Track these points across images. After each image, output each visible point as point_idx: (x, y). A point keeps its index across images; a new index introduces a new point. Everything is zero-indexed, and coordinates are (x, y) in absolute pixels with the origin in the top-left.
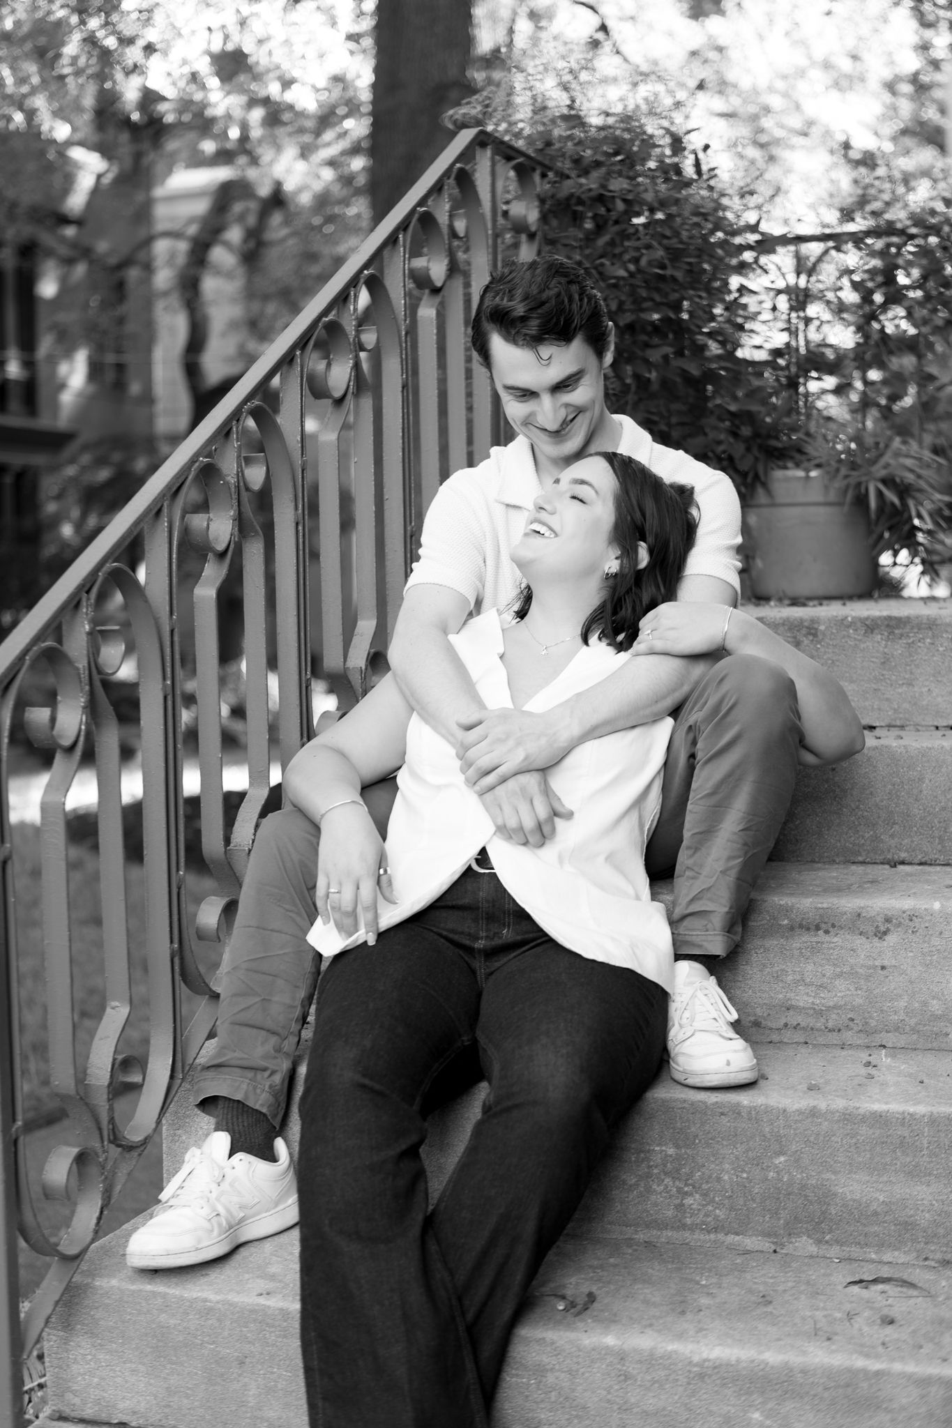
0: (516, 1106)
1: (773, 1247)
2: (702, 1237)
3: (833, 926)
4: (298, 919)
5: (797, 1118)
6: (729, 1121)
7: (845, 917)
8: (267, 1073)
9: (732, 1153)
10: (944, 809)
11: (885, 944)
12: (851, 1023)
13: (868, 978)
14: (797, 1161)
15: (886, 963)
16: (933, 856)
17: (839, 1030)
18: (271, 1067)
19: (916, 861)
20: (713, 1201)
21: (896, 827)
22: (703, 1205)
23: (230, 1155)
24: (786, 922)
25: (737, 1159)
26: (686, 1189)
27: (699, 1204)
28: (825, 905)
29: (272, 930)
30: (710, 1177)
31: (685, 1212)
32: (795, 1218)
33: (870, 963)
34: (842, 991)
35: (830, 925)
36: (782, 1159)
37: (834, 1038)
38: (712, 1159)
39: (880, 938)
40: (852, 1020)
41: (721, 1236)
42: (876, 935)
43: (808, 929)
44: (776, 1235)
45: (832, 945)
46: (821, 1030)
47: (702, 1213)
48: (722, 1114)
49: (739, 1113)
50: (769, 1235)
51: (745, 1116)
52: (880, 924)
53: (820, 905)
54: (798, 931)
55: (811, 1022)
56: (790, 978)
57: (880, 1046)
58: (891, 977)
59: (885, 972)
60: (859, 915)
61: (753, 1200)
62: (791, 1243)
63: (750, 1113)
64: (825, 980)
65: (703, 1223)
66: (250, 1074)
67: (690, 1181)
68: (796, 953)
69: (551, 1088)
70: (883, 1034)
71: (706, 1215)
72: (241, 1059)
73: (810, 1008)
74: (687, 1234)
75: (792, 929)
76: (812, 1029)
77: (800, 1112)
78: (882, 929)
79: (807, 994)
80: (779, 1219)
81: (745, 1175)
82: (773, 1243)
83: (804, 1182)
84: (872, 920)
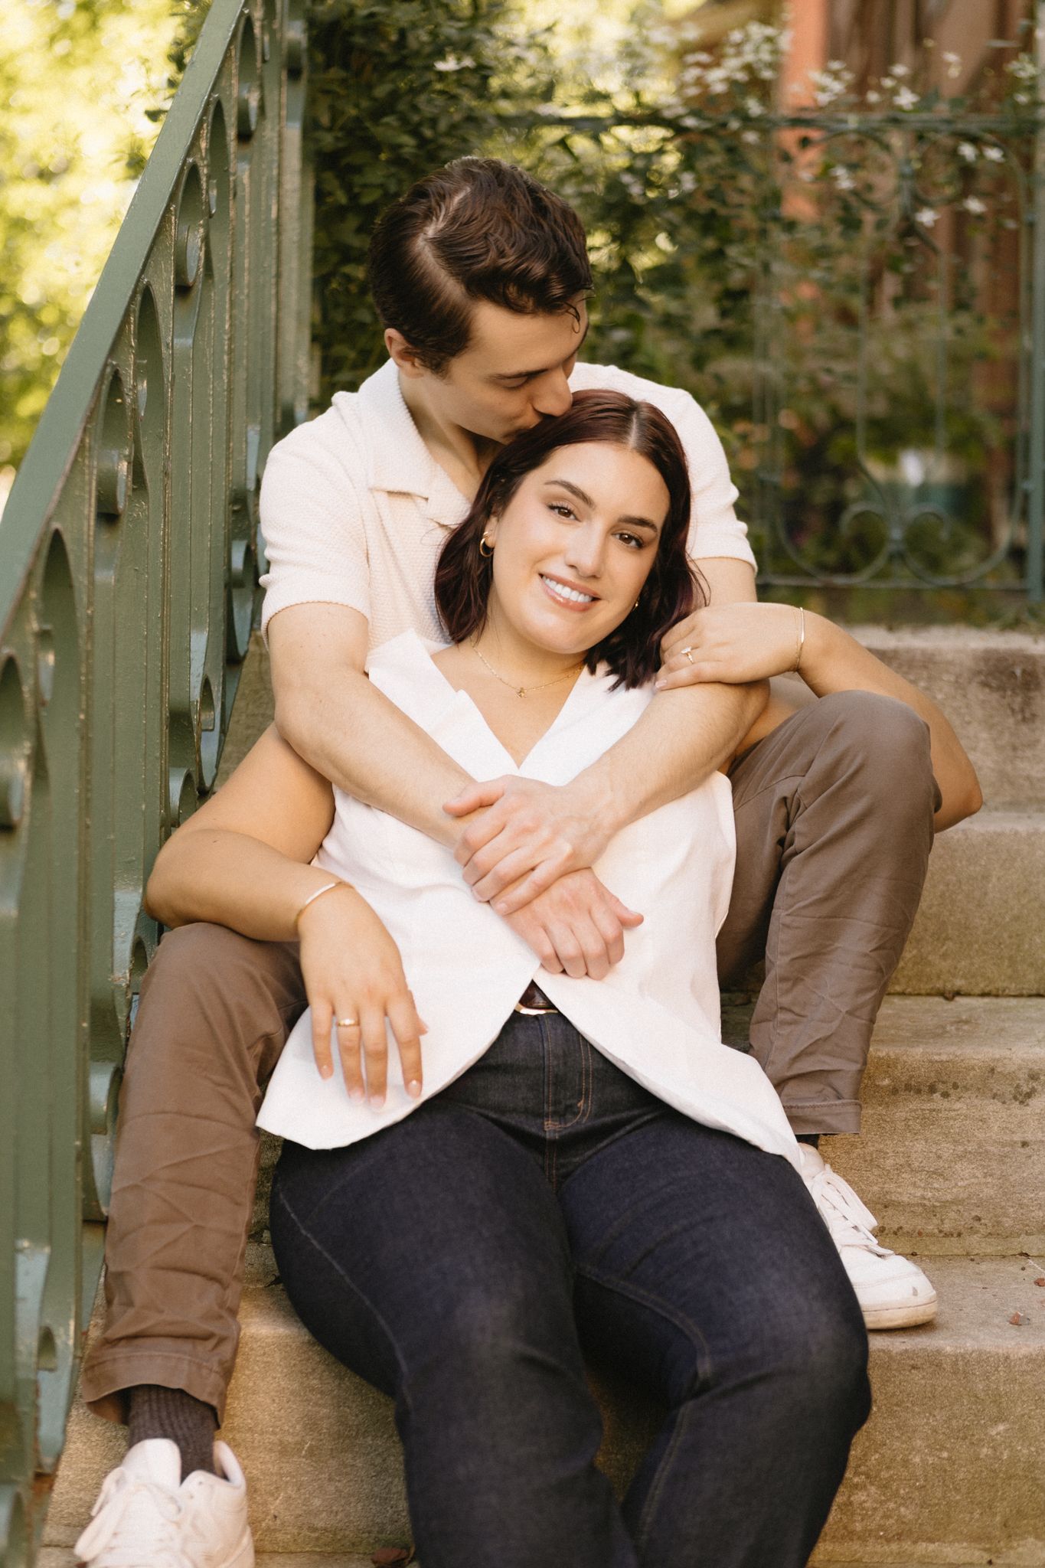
0: (760, 1379)
1: (987, 1557)
2: (878, 1548)
3: (955, 1086)
4: (234, 1097)
5: (1025, 1367)
6: (923, 1378)
7: (972, 1073)
8: (213, 1342)
9: (927, 1424)
10: (1016, 918)
11: (1028, 1110)
12: (976, 1224)
13: (1002, 1158)
14: (1022, 1429)
15: (1029, 1137)
16: (1000, 984)
17: (959, 1235)
18: (217, 1331)
19: (977, 991)
20: (896, 1494)
21: (950, 944)
22: (882, 1503)
23: (183, 1478)
24: (886, 1082)
25: (935, 1431)
26: (856, 1480)
27: (875, 1501)
28: (944, 1058)
29: (197, 1117)
30: (893, 1460)
31: (853, 1514)
32: (1018, 1512)
33: (1007, 1138)
34: (966, 1178)
35: (950, 1085)
36: (1001, 1427)
37: (953, 1246)
38: (897, 1434)
39: (1022, 1102)
40: (978, 1219)
41: (907, 1545)
42: (1015, 1098)
43: (919, 1091)
44: (989, 1539)
45: (953, 1114)
46: (933, 1235)
47: (880, 1513)
48: (914, 1367)
49: (939, 1365)
50: (978, 1539)
51: (948, 1368)
52: (1022, 1082)
53: (936, 1058)
54: (903, 1094)
55: (919, 1223)
56: (890, 1162)
57: (1022, 1254)
58: (1035, 1157)
59: (1027, 1150)
60: (992, 1070)
61: (957, 1490)
62: (1012, 1548)
63: (956, 1363)
64: (941, 1164)
65: (881, 1527)
66: (187, 1346)
67: (863, 1468)
68: (900, 1125)
69: (814, 1349)
70: (1023, 1238)
71: (886, 1517)
72: (171, 1323)
73: (918, 1205)
74: (856, 1546)
75: (895, 1091)
76: (920, 1234)
77: (1030, 1359)
78: (1025, 1089)
79: (914, 1184)
80: (994, 1515)
81: (945, 1455)
82: (985, 1550)
83: (1032, 1460)
84: (1010, 1077)
